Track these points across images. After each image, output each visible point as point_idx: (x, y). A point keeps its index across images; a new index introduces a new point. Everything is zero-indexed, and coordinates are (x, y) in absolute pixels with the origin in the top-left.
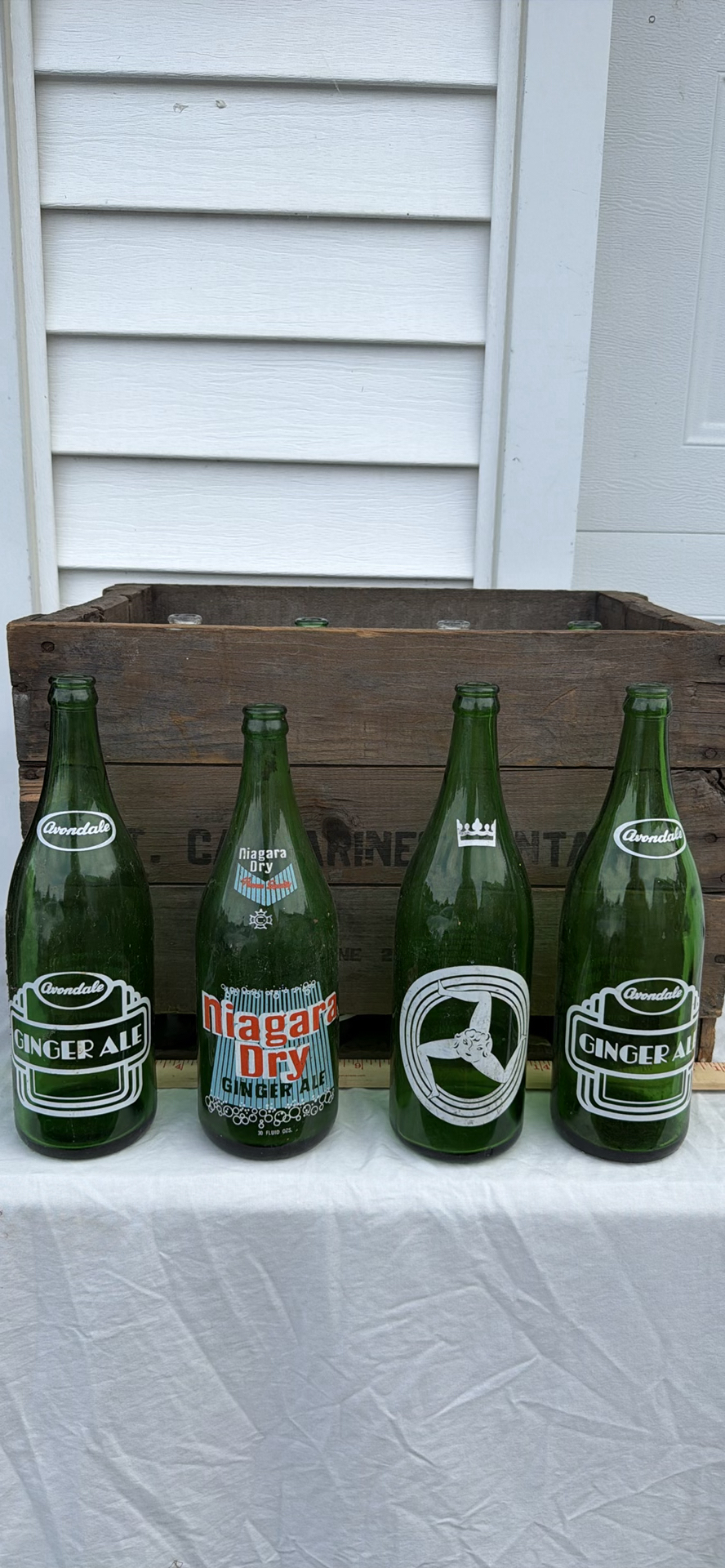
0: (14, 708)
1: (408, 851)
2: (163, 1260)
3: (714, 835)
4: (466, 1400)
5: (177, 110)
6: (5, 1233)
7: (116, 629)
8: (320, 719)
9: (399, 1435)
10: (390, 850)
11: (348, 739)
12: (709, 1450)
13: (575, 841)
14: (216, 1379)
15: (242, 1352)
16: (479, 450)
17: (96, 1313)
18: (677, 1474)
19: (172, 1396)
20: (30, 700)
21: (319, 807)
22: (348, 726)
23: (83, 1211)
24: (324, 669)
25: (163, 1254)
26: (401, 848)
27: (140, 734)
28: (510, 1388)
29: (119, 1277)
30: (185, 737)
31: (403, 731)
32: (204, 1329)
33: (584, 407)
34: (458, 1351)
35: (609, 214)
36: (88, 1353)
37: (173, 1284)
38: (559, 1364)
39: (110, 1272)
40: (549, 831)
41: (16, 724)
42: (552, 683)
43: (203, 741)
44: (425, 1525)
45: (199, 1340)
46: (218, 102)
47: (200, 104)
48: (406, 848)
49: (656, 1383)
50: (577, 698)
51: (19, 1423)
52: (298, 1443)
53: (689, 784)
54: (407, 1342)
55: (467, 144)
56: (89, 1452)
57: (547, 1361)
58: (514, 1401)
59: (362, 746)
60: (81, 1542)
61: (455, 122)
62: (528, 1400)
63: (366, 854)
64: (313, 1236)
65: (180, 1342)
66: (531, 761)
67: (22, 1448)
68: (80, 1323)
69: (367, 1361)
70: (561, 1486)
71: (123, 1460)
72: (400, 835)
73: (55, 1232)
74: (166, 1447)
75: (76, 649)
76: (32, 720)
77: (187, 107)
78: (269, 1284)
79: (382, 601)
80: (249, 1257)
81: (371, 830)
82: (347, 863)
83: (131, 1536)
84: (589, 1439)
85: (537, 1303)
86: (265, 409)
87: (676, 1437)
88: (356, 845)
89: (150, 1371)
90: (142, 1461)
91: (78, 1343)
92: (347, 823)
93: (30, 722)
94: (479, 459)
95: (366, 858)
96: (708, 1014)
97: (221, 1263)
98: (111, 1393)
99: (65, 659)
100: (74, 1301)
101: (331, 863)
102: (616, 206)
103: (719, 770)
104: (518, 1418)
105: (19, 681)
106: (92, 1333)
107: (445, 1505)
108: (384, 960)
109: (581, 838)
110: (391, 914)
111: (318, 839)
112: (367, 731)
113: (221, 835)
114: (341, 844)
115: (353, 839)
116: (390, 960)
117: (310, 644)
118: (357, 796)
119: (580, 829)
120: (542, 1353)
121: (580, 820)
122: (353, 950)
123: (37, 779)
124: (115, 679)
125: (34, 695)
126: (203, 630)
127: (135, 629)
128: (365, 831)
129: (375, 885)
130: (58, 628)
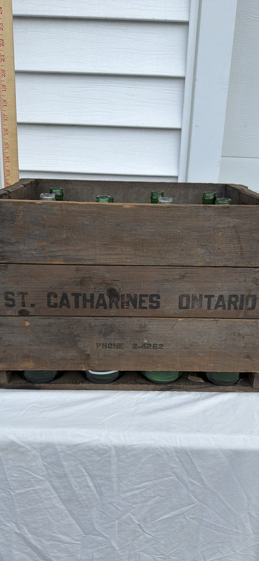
1: (145, 302)
2: (44, 466)
4: (168, 517)
7: (12, 202)
8: (105, 244)
9: (142, 528)
10: (137, 302)
11: (119, 253)
13: (218, 299)
14: (66, 511)
15: (77, 503)
16: (182, 122)
17: (18, 484)
21: (105, 283)
22: (118, 248)
24: (108, 222)
25: (44, 463)
27: (24, 250)
28: (186, 514)
29: (27, 471)
30: (45, 252)
31: (143, 250)
32: (61, 493)
33: (226, 104)
36: (15, 498)
37: (49, 474)
38: (205, 504)
39: (23, 469)
40: (207, 294)
42: (211, 229)
43: (53, 254)
44: (151, 558)
45: (59, 496)
48: (144, 301)
49: (245, 514)
50: (221, 236)
54: (144, 497)
56: (16, 532)
57: (201, 504)
59: (125, 256)
63: (126, 304)
64: (106, 458)
66: (200, 264)
68: (11, 487)
69: (128, 504)
70: (205, 548)
71: (29, 536)
72: (141, 296)
74: (46, 534)
78: (88, 478)
80: (80, 466)
81: (129, 293)
84: (217, 533)
85: (198, 483)
88: (122, 300)
89: (40, 506)
90: (37, 537)
91: (11, 496)
92: (118, 290)
94: (182, 126)
95: (126, 305)
97: (68, 468)
98: (24, 513)
100: (8, 479)
101: (111, 307)
104: (188, 524)
106: (16, 491)
107: (159, 552)
108: (133, 348)
109: (221, 297)
110: (137, 329)
111: (105, 297)
112: (127, 250)
113: (62, 295)
114: (115, 299)
115: (120, 297)
116: (136, 348)
117: (101, 211)
118: (122, 278)
119: (221, 294)
120: (199, 501)
121: (221, 290)
122: (120, 344)
124: (12, 225)
126: (52, 203)
127: (20, 203)
128: (126, 294)
129: (130, 317)
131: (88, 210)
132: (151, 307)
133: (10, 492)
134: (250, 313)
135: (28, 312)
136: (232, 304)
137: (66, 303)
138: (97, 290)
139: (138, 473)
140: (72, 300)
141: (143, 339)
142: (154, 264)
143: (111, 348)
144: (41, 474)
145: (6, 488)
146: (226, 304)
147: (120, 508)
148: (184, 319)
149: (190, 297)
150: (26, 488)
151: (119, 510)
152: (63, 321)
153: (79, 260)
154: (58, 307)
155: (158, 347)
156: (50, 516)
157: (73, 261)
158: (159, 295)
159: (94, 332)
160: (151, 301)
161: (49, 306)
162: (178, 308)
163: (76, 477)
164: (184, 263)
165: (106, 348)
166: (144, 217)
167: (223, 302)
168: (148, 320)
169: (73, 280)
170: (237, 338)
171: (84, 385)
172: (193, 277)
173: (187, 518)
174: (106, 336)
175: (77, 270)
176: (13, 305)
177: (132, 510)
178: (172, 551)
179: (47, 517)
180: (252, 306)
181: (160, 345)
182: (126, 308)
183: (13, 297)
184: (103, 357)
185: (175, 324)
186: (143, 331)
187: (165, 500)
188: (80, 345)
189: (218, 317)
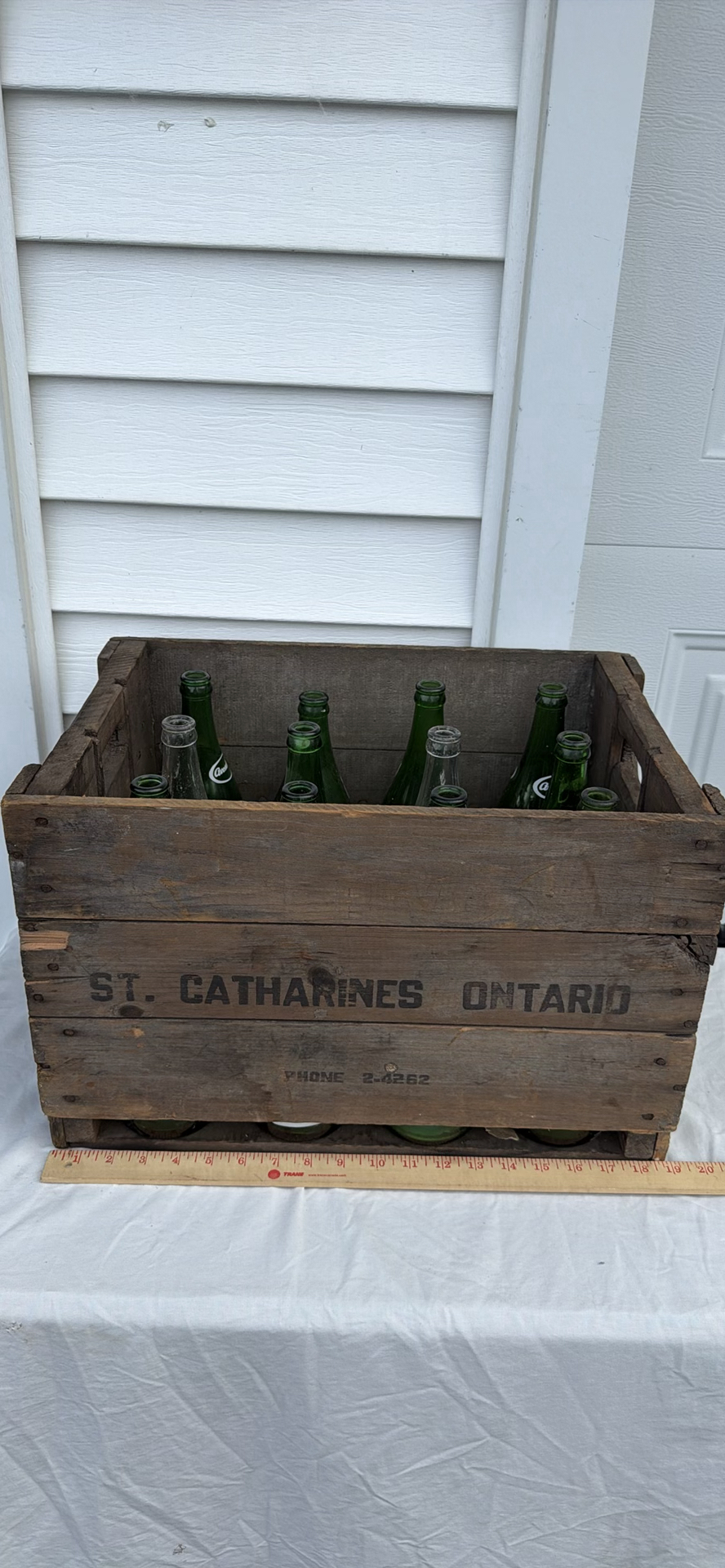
0: (12, 872)
1: (389, 995)
2: (163, 1360)
3: (681, 990)
4: (425, 1465)
5: (162, 128)
6: (25, 1340)
7: (108, 807)
8: (305, 885)
9: (368, 1486)
10: (372, 994)
11: (333, 903)
12: (631, 1502)
13: (548, 992)
14: (212, 1435)
15: (233, 1418)
16: (482, 503)
17: (108, 1396)
18: (604, 1516)
19: (174, 1448)
20: (27, 867)
21: (304, 958)
22: (333, 892)
23: (92, 1326)
24: (310, 843)
25: (163, 1356)
26: (382, 993)
27: (133, 896)
28: (462, 1459)
29: (126, 1373)
30: (177, 899)
31: (386, 896)
33: (594, 466)
34: (419, 1431)
35: (640, 208)
36: (101, 1422)
37: (172, 1376)
38: (504, 1442)
39: (118, 1369)
40: (523, 982)
41: (13, 886)
42: (532, 859)
43: (193, 902)
44: (387, 1543)
45: (195, 1411)
46: (206, 120)
47: (188, 123)
48: (387, 993)
49: (589, 1457)
50: (554, 872)
51: (45, 1462)
52: (282, 1477)
53: (659, 948)
54: (374, 1424)
55: (483, 171)
56: (105, 1485)
57: (495, 1440)
58: (466, 1467)
59: (347, 908)
60: (102, 1541)
61: (469, 145)
62: (478, 1466)
63: (350, 997)
64: (294, 1348)
65: (179, 1413)
66: (508, 925)
67: (49, 1479)
68: (94, 1402)
69: (340, 1435)
70: (504, 1523)
71: (134, 1489)
72: (381, 983)
73: (68, 1340)
74: (170, 1479)
75: (70, 824)
76: (29, 883)
77: (172, 125)
78: (256, 1377)
80: (239, 1359)
81: (355, 978)
82: (331, 1004)
83: (142, 1533)
84: (531, 1493)
85: (488, 1402)
86: (260, 456)
87: (603, 1490)
88: (340, 991)
89: (156, 1433)
90: (151, 1488)
91: (93, 1415)
92: (331, 972)
93: (27, 885)
94: (482, 512)
95: (350, 1001)
96: (663, 1129)
97: (214, 1362)
98: (122, 1449)
99: (59, 832)
100: (88, 1386)
101: (316, 1003)
102: (649, 198)
103: (688, 936)
104: (470, 1478)
105: (15, 850)
106: (104, 1409)
107: (405, 1533)
108: (365, 1082)
109: (554, 989)
110: (373, 1045)
111: (304, 985)
112: (351, 896)
113: (211, 980)
114: (325, 989)
115: (337, 985)
116: (371, 1082)
117: (297, 823)
118: (341, 950)
119: (553, 982)
120: (492, 1435)
121: (554, 974)
122: (336, 1074)
123: (36, 932)
124: (108, 850)
125: (30, 862)
126: (192, 809)
127: (126, 808)
128: (348, 979)
129: (358, 1022)
130: (50, 806)
131: (269, 820)
132: (403, 1004)
133: (91, 1410)
134: (617, 1019)
135: (141, 1012)
136: (577, 1003)
137: (221, 994)
138: (286, 972)
139: (361, 1378)
140: (233, 989)
141: (385, 1065)
142: (410, 924)
143: (316, 1080)
144: (156, 1377)
145: (83, 1401)
146: (566, 1002)
147: (321, 1440)
148: (473, 1028)
149: (486, 986)
150: (123, 1404)
152: (214, 1029)
153: (248, 914)
154: (203, 1002)
155: (418, 1080)
157: (235, 915)
158: (419, 982)
159: (281, 1051)
160: (403, 992)
161: (185, 999)
162: (462, 1006)
164: (474, 921)
165: (306, 1080)
166: (388, 835)
167: (559, 998)
168: (396, 1029)
169: (236, 951)
170: (589, 1067)
171: (259, 1145)
172: (493, 949)
174: (305, 1058)
175: (245, 932)
176: (109, 998)
177: (349, 1448)
180: (621, 1006)
181: (421, 1076)
182: (350, 1005)
183: (109, 983)
184: (298, 1098)
185: (455, 1038)
186: (386, 1049)
187: (419, 1433)
188: (251, 1075)
189: (547, 1026)
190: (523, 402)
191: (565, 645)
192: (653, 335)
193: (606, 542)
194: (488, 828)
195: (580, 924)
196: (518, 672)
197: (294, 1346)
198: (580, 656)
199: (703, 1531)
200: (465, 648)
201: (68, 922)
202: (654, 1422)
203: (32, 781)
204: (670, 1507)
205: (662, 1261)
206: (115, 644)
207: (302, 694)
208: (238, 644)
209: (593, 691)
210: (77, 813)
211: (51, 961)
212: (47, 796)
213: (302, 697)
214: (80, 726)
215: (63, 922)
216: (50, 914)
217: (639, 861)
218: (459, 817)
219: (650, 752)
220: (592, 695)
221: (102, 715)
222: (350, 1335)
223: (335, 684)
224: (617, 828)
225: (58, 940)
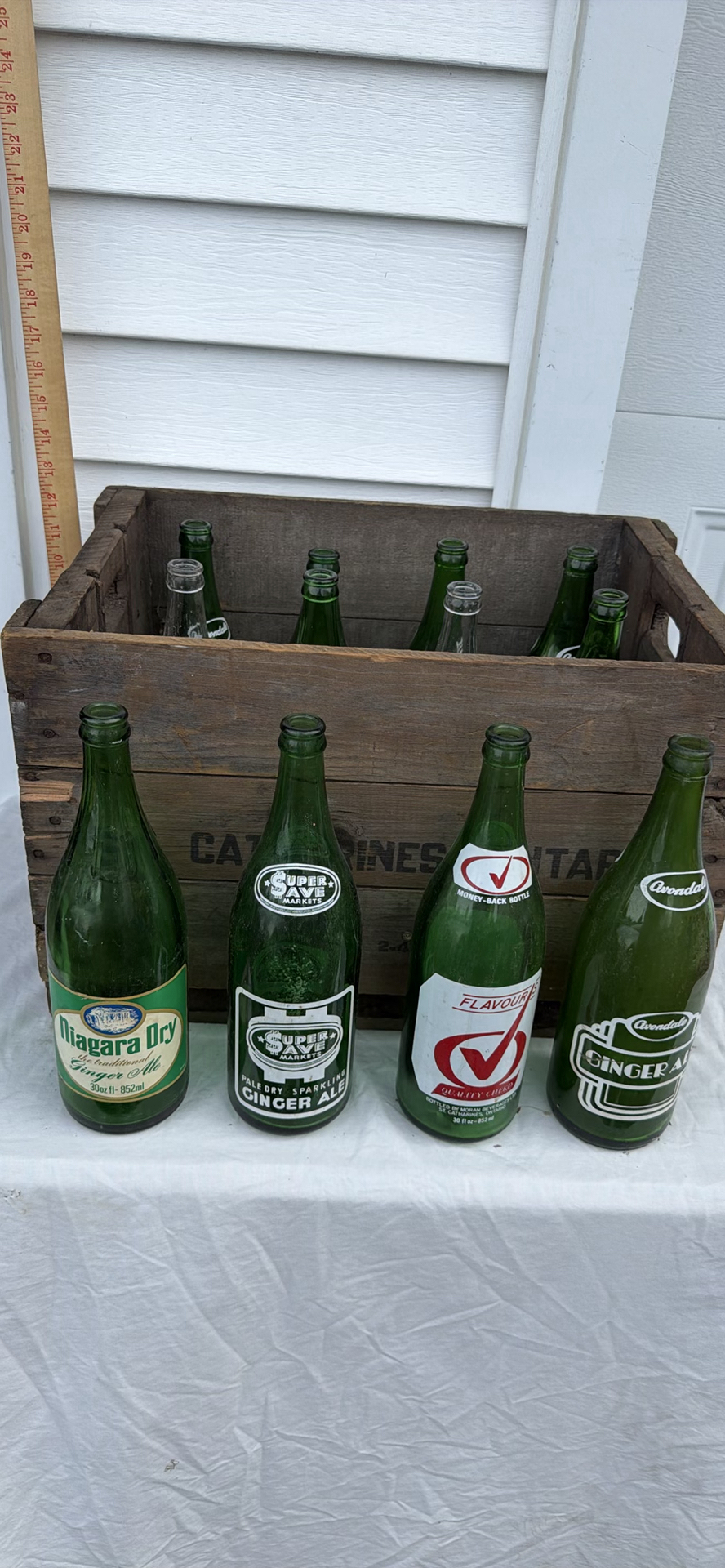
0: (12, 714)
3: (715, 857)
4: (435, 1324)
6: (23, 1210)
7: (118, 644)
9: (375, 1344)
10: (393, 858)
11: (357, 757)
12: (640, 1368)
13: (577, 857)
16: (511, 348)
17: (108, 1275)
18: (610, 1382)
20: (28, 708)
22: (357, 745)
23: (95, 1193)
24: (334, 691)
26: (403, 856)
27: (142, 744)
30: (189, 748)
31: (414, 751)
33: (631, 311)
34: (430, 1293)
38: (517, 1306)
40: (552, 847)
41: (13, 729)
42: (571, 713)
43: (207, 753)
44: (392, 1400)
48: (409, 857)
49: (600, 1324)
50: (594, 728)
54: (385, 1286)
57: (507, 1304)
59: (370, 763)
62: (488, 1328)
63: (369, 860)
64: (306, 1217)
66: (541, 785)
68: (92, 1283)
69: (349, 1299)
70: (510, 1382)
72: (403, 845)
73: (69, 1209)
75: (76, 661)
76: (30, 727)
79: (394, 518)
81: (375, 839)
84: (539, 1355)
85: (503, 1268)
86: (272, 288)
87: (612, 1356)
88: (359, 853)
91: (90, 1297)
92: (351, 832)
93: (28, 729)
94: (510, 358)
95: (368, 864)
99: (64, 671)
105: (16, 690)
107: (410, 1388)
108: (380, 950)
109: (583, 854)
110: (390, 912)
112: (377, 750)
113: (224, 838)
115: (356, 847)
116: (387, 950)
117: (322, 667)
118: (363, 809)
119: (583, 847)
120: (503, 1299)
121: (584, 838)
123: (37, 782)
124: (116, 691)
125: (32, 704)
126: (209, 649)
127: (137, 644)
128: (369, 840)
129: (376, 887)
130: (55, 640)
131: (292, 664)
132: (424, 868)
133: (89, 1291)
137: (233, 854)
139: (375, 1245)
140: (246, 849)
141: (403, 933)
142: (436, 782)
144: (160, 1255)
146: (594, 869)
147: (331, 1308)
151: (329, 1312)
152: (224, 891)
153: (265, 767)
154: (215, 863)
156: (176, 1345)
157: (252, 768)
158: (443, 845)
160: (425, 856)
161: (195, 858)
163: (237, 1258)
166: (419, 683)
167: (588, 863)
168: (417, 895)
169: (250, 808)
173: (475, 1328)
175: (261, 788)
178: (439, 1389)
179: (170, 1348)
182: (369, 869)
186: (404, 916)
187: (429, 1296)
189: (572, 893)
190: (562, 234)
191: (592, 510)
192: (690, 179)
193: (631, 409)
194: (527, 677)
195: (616, 785)
196: (542, 537)
197: (305, 1215)
198: (608, 520)
199: (709, 1397)
200: (486, 508)
201: (72, 771)
202: (669, 1292)
203: (33, 614)
204: (678, 1373)
205: (683, 1135)
206: (111, 492)
207: (311, 551)
208: (243, 497)
209: (620, 558)
210: (83, 649)
211: (53, 815)
212: (51, 630)
213: (311, 553)
214: (80, 566)
215: (67, 771)
216: (52, 762)
217: (684, 717)
218: (496, 664)
219: (692, 610)
220: (619, 563)
221: (104, 557)
222: (365, 1203)
223: (346, 546)
224: (663, 679)
225: (61, 791)
